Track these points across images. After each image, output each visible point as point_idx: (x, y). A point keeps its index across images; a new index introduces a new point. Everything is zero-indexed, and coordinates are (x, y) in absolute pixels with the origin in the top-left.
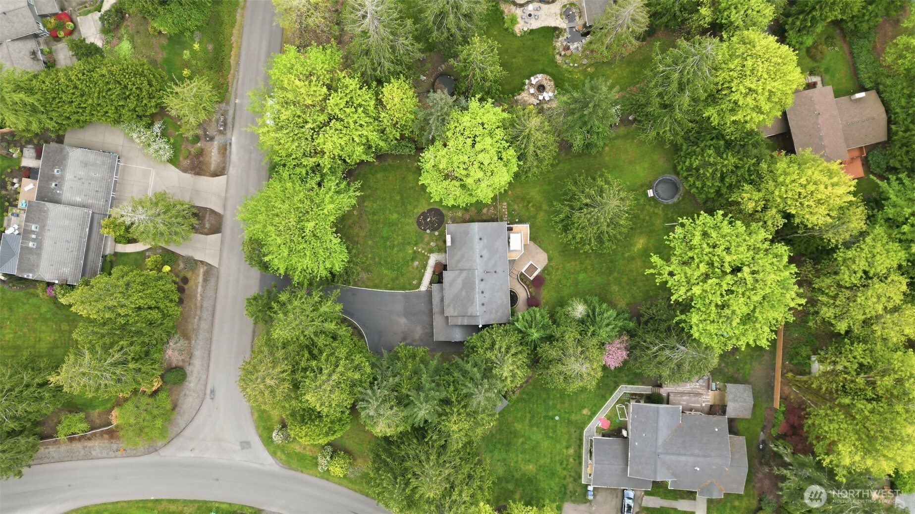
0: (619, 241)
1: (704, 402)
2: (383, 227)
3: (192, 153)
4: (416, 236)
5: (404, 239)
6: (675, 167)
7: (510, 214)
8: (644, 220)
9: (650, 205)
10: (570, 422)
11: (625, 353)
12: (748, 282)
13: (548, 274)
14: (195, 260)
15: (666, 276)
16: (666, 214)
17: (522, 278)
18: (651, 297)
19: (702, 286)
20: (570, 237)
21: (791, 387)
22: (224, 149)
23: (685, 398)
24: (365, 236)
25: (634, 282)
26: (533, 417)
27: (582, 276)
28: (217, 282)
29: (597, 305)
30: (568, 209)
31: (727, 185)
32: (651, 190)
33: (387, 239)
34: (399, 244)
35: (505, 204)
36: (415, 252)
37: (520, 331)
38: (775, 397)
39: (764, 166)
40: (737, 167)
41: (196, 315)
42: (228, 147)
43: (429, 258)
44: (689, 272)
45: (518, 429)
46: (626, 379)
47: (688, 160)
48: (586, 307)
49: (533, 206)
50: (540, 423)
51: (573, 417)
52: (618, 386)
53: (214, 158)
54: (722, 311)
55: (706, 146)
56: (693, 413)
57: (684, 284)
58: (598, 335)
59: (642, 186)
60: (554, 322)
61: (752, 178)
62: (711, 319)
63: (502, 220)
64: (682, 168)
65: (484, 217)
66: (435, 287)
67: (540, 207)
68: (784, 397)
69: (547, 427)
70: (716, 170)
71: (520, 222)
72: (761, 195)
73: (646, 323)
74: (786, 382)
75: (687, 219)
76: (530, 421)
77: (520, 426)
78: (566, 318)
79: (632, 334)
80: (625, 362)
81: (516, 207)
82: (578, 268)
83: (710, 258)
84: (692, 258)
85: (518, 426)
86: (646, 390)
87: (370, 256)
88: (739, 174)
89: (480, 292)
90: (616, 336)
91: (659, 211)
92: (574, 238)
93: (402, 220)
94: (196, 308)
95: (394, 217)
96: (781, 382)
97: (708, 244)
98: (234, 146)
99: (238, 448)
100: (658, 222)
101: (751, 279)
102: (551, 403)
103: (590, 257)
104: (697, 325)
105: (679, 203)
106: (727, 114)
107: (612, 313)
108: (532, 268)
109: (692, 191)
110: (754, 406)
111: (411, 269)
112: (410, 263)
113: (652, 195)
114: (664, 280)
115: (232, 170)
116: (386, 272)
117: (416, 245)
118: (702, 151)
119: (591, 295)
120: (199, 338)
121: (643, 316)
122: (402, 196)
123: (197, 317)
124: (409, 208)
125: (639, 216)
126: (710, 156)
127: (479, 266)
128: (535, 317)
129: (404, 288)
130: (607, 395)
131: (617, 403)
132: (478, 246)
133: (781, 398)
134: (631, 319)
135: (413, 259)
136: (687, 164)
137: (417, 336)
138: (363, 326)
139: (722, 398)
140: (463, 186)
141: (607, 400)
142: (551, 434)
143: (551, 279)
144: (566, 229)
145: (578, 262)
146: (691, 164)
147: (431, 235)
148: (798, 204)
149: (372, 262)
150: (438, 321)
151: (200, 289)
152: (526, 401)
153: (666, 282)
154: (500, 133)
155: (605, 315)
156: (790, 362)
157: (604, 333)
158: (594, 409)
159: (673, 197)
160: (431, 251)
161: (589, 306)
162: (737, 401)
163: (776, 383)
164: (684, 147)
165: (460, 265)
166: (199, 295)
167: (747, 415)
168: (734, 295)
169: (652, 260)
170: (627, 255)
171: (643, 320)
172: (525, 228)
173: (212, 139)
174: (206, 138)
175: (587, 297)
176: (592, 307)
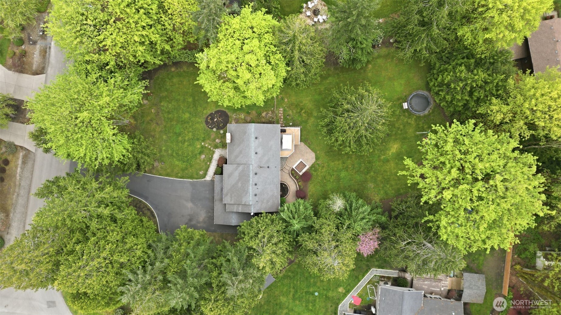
0: (377, 145)
1: (443, 286)
2: (176, 124)
3: (17, 54)
4: (204, 133)
5: (194, 135)
6: (428, 84)
7: (285, 118)
8: (399, 128)
9: (404, 116)
10: (327, 298)
11: (376, 243)
12: (499, 190)
13: (315, 171)
14: (15, 145)
15: (417, 179)
16: (418, 124)
17: (293, 173)
18: (401, 194)
19: (453, 191)
20: (333, 139)
21: (518, 277)
22: (45, 53)
23: (426, 283)
24: (161, 131)
25: (387, 181)
26: (296, 292)
27: (343, 174)
28: (33, 165)
29: (354, 201)
30: (332, 114)
31: (475, 99)
32: (406, 103)
33: (179, 134)
34: (189, 140)
35: (282, 109)
36: (202, 147)
37: (284, 221)
38: (504, 285)
39: (511, 81)
40: (486, 83)
41: (14, 191)
42: (48, 50)
43: (214, 152)
44: (441, 176)
45: (283, 302)
46: (376, 263)
47: (440, 76)
48: (344, 202)
49: (305, 112)
50: (302, 298)
51: (330, 294)
52: (370, 269)
53: (35, 59)
54: (470, 216)
55: (457, 64)
56: (433, 296)
57: (435, 187)
58: (353, 229)
59: (399, 99)
60: (315, 215)
61: (499, 93)
62: (459, 222)
63: (278, 123)
64: (435, 83)
65: (263, 120)
66: (218, 177)
67: (311, 113)
68: (512, 285)
69: (308, 301)
70: (466, 85)
71: (293, 126)
72: (509, 107)
73: (396, 217)
74: (514, 273)
75: (439, 126)
76: (294, 295)
77: (285, 299)
78: (326, 210)
79: (383, 227)
80: (377, 251)
81: (290, 112)
82: (340, 167)
83: (461, 165)
84: (444, 163)
85: (283, 299)
86: (394, 273)
87: (164, 148)
88: (488, 89)
89: (254, 183)
90: (369, 229)
91: (412, 122)
92: (337, 140)
93: (193, 119)
94: (15, 186)
95: (186, 116)
96: (510, 273)
97: (460, 151)
98: (53, 50)
99: (45, 306)
100: (411, 131)
101: (502, 186)
102: (312, 280)
103: (351, 158)
104: (446, 228)
105: (429, 115)
106: (481, 33)
107: (367, 208)
108: (302, 165)
109: (442, 105)
110: (486, 293)
111: (198, 161)
112: (198, 156)
113: (407, 107)
114: (416, 181)
115: (50, 70)
116: (177, 163)
117: (204, 141)
118: (454, 68)
119: (350, 191)
120: (17, 212)
121: (393, 210)
122: (194, 99)
123: (16, 194)
124: (199, 109)
125: (394, 125)
126: (461, 72)
127: (254, 162)
128: (299, 208)
129: (191, 177)
130: (360, 277)
131: (368, 283)
132: (253, 144)
133: (509, 287)
134: (383, 214)
135: (201, 153)
136: (439, 79)
137: (201, 219)
138: (156, 208)
139: (459, 283)
140: (237, 88)
141: (359, 281)
142: (311, 308)
143: (317, 175)
144: (330, 132)
145: (340, 162)
146: (443, 80)
147: (217, 133)
148: (547, 116)
149: (165, 154)
150: (218, 207)
151: (19, 170)
152: (291, 278)
153: (418, 184)
154: (268, 38)
155: (360, 210)
156: (519, 256)
157: (358, 227)
158: (349, 287)
159: (425, 110)
160: (216, 147)
161: (347, 201)
162: (472, 288)
163: (505, 273)
164: (438, 65)
165: (238, 160)
166: (18, 175)
167: (480, 300)
168: (484, 202)
169: (405, 163)
170: (382, 157)
171: (394, 214)
172: (297, 130)
173: (35, 43)
174: (29, 42)
175: (347, 193)
176: (349, 202)
